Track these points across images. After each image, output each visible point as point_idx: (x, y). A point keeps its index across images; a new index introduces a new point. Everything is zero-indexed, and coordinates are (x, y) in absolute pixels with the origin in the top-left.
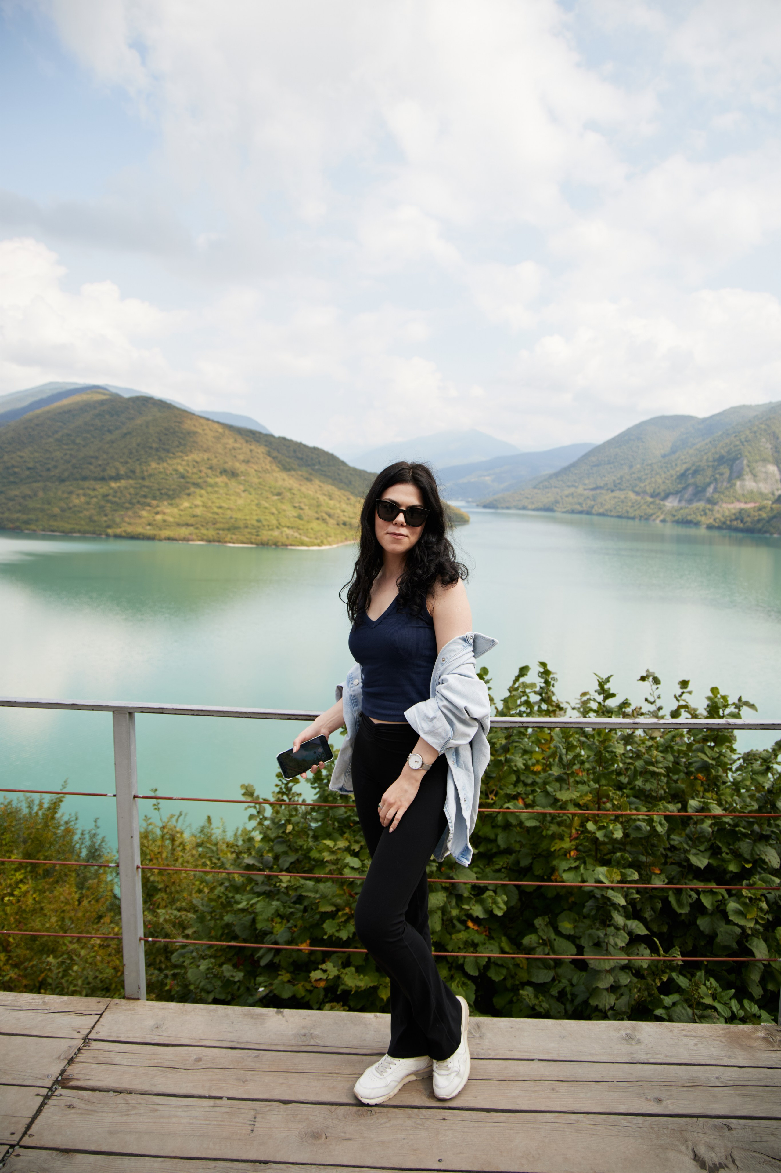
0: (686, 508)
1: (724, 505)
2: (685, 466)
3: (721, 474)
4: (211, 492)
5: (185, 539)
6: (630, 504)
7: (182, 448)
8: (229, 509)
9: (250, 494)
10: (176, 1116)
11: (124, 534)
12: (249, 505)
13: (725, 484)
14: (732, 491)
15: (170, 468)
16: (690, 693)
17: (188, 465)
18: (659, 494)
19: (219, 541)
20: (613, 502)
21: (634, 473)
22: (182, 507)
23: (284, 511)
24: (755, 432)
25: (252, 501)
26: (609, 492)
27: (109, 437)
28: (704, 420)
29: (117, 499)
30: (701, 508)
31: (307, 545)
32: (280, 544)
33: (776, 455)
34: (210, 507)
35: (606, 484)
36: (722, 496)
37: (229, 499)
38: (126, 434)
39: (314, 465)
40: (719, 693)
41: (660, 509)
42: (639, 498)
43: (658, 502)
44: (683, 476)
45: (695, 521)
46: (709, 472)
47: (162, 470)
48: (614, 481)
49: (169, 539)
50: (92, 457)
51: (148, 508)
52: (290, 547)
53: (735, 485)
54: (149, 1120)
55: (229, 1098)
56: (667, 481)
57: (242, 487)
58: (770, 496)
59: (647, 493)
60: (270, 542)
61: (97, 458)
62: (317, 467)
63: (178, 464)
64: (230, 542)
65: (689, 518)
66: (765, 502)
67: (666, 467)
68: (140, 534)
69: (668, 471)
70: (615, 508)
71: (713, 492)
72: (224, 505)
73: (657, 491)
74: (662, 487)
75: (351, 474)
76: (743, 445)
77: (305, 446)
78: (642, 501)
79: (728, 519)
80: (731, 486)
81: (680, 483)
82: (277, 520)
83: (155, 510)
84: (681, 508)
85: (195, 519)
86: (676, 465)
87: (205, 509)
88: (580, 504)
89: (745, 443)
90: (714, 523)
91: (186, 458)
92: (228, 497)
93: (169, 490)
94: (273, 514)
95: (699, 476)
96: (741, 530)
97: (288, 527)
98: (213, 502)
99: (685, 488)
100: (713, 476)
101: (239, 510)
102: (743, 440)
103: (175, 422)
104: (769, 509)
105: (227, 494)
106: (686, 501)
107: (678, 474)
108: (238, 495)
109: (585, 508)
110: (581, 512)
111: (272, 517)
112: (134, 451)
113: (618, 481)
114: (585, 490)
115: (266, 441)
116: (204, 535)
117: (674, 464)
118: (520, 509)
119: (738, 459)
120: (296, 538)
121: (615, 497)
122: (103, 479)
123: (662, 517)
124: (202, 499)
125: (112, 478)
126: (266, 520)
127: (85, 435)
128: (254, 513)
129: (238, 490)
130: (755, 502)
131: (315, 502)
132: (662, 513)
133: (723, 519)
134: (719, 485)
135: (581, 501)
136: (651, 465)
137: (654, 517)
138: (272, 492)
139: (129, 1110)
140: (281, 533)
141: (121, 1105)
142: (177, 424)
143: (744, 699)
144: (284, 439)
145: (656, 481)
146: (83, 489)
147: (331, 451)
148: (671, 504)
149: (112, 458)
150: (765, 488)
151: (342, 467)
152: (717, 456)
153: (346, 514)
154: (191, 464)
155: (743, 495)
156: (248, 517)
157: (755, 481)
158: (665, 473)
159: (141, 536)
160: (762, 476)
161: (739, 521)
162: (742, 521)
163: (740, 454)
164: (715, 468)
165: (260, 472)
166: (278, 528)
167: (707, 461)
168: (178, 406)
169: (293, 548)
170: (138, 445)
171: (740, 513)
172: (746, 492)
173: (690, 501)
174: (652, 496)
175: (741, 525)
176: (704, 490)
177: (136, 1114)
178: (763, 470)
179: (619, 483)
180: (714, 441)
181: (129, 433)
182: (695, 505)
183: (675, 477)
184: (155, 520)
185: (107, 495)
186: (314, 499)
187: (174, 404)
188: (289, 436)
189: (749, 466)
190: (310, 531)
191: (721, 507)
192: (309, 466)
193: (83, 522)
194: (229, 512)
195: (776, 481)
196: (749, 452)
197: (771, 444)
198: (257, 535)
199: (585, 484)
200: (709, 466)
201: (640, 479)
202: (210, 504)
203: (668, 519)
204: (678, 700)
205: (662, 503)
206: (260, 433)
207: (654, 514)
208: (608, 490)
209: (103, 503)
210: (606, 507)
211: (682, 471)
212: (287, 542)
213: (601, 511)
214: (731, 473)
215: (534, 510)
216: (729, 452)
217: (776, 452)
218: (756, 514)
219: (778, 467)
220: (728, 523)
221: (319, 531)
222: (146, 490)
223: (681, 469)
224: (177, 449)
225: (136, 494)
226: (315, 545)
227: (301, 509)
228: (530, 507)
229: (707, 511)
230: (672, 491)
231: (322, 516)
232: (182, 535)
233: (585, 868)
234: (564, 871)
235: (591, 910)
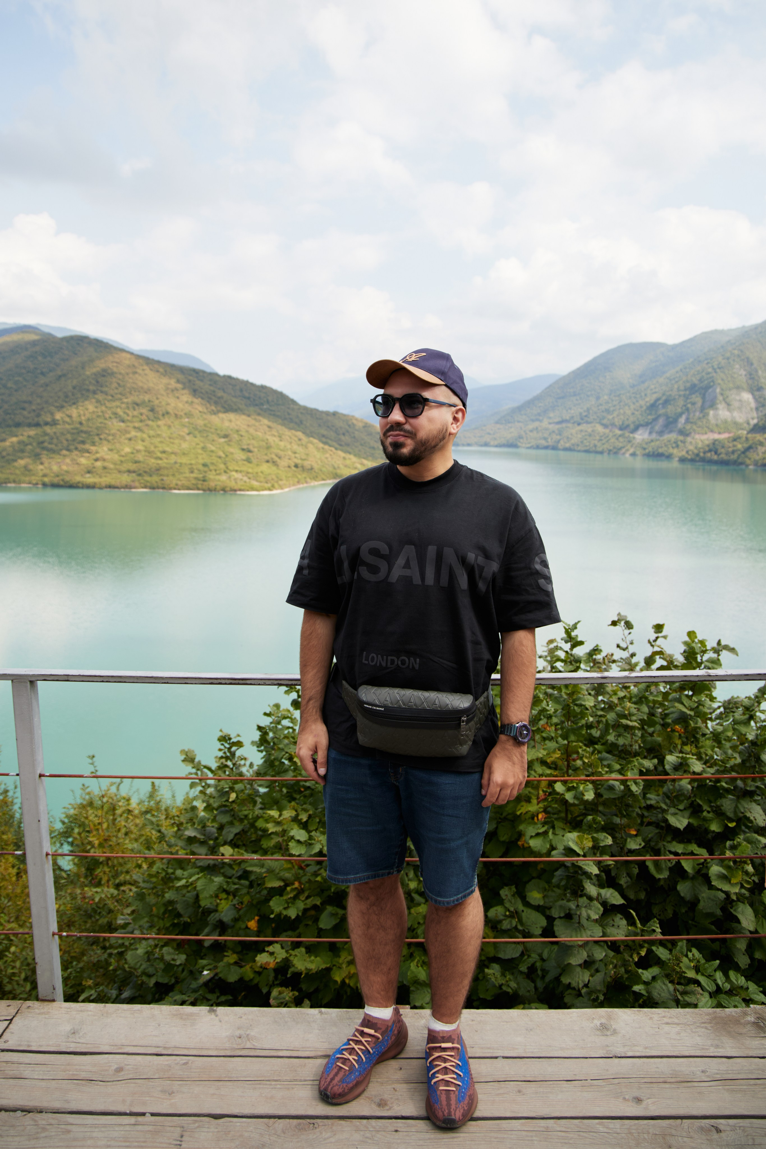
0: (657, 440)
1: (697, 436)
2: (655, 396)
3: (693, 404)
4: (153, 436)
5: (127, 487)
6: (598, 438)
7: (121, 389)
8: (173, 453)
9: (195, 437)
10: (91, 1138)
11: (62, 483)
12: (194, 449)
13: (697, 414)
14: (704, 421)
15: (109, 412)
16: (665, 637)
17: (128, 408)
18: (628, 426)
19: (164, 488)
20: (579, 436)
21: (601, 405)
22: (123, 453)
23: (232, 454)
24: (728, 359)
25: (198, 444)
26: (576, 425)
27: (42, 380)
28: (674, 347)
29: (53, 446)
30: (673, 440)
31: (257, 490)
32: (228, 489)
33: (750, 382)
34: (153, 452)
35: (573, 417)
36: (694, 427)
37: (173, 443)
38: (60, 377)
39: (262, 404)
40: (696, 637)
41: (629, 442)
42: (607, 431)
43: (627, 434)
44: (653, 406)
45: (666, 454)
46: (681, 402)
47: (100, 414)
48: (581, 414)
49: (110, 487)
50: (25, 402)
51: (87, 455)
52: (238, 492)
53: (708, 414)
54: (61, 1144)
55: (153, 1114)
56: (636, 413)
57: (186, 430)
58: (745, 425)
59: (616, 426)
60: (218, 488)
61: (30, 402)
62: (265, 407)
63: (117, 407)
64: (175, 489)
65: (660, 451)
66: (740, 432)
67: (635, 397)
68: (79, 483)
69: (637, 401)
70: (582, 442)
71: (685, 423)
72: (167, 449)
73: (626, 423)
74: (632, 419)
75: (302, 413)
76: (716, 372)
77: (252, 384)
78: (611, 434)
79: (702, 450)
80: (704, 416)
81: (650, 414)
82: (225, 464)
83: (94, 457)
84: (652, 441)
85: (137, 464)
86: (646, 395)
87: (147, 454)
88: (545, 439)
89: (718, 370)
90: (686, 456)
91: (125, 400)
92: (172, 440)
93: (109, 435)
94: (220, 457)
95: (669, 407)
96: (716, 462)
97: (237, 471)
98: (156, 447)
99: (655, 420)
100: (685, 406)
101: (184, 454)
102: (716, 367)
103: (113, 362)
104: (744, 439)
105: (170, 438)
106: (657, 432)
107: (648, 404)
108: (182, 438)
109: (550, 442)
110: (546, 448)
111: (220, 460)
112: (70, 394)
113: (584, 414)
114: (550, 423)
115: (210, 380)
116: (147, 482)
117: (643, 394)
118: (481, 446)
119: (710, 387)
120: (245, 482)
121: (581, 431)
122: (37, 425)
123: (632, 451)
124: (144, 444)
125: (47, 424)
126: (212, 464)
127: (17, 379)
128: (200, 457)
129: (182, 433)
130: (729, 433)
131: (264, 444)
132: (632, 446)
133: (696, 451)
134: (691, 415)
135: (546, 435)
136: (619, 396)
137: (623, 450)
138: (218, 434)
139: (38, 1133)
140: (230, 477)
141: (29, 1127)
142: (115, 364)
143: (723, 643)
144: (230, 377)
145: (625, 413)
146: (16, 436)
147: (280, 389)
148: (641, 436)
149: (47, 402)
150: (739, 417)
151: (292, 406)
152: (688, 385)
153: (297, 455)
154: (130, 406)
155: (717, 425)
156: (193, 462)
157: (729, 410)
158: (634, 403)
159: (80, 485)
160: (736, 404)
161: (713, 453)
162: (716, 453)
163: (713, 381)
164: (686, 397)
165: (205, 413)
166: (225, 472)
167: (678, 390)
168: (115, 345)
169: (242, 493)
170: (74, 388)
171: (714, 444)
172: (719, 422)
173: (661, 433)
174: (621, 429)
175: (715, 457)
176: (675, 421)
177: (46, 1137)
178: (738, 398)
179: (586, 416)
180: (685, 368)
181: (64, 375)
182: (666, 437)
183: (645, 408)
184: (94, 468)
185: (43, 442)
186: (263, 441)
187: (111, 343)
188: (234, 375)
189: (722, 394)
190: (260, 474)
191: (693, 438)
192: (256, 405)
193: (18, 472)
194: (173, 456)
195: (751, 409)
196: (722, 380)
197: (745, 370)
198: (204, 481)
199: (550, 418)
200: (680, 396)
201: (607, 411)
202: (152, 449)
203: (638, 452)
204: (652, 646)
205: (631, 435)
206: (204, 372)
207: (624, 447)
208: (574, 423)
209: (38, 450)
210: (573, 441)
211: (652, 402)
212: (236, 488)
213: (567, 445)
214: (703, 402)
215: (496, 446)
216: (701, 380)
217: (751, 379)
218: (731, 445)
219: (753, 394)
220: (702, 455)
221: (270, 474)
222: (84, 435)
223: (650, 399)
224: (116, 391)
225: (74, 440)
226: (265, 489)
227: (250, 451)
228: (492, 443)
229: (679, 443)
230: (642, 422)
231: (272, 459)
232: (124, 483)
233: (554, 834)
234: (531, 837)
235: (561, 880)
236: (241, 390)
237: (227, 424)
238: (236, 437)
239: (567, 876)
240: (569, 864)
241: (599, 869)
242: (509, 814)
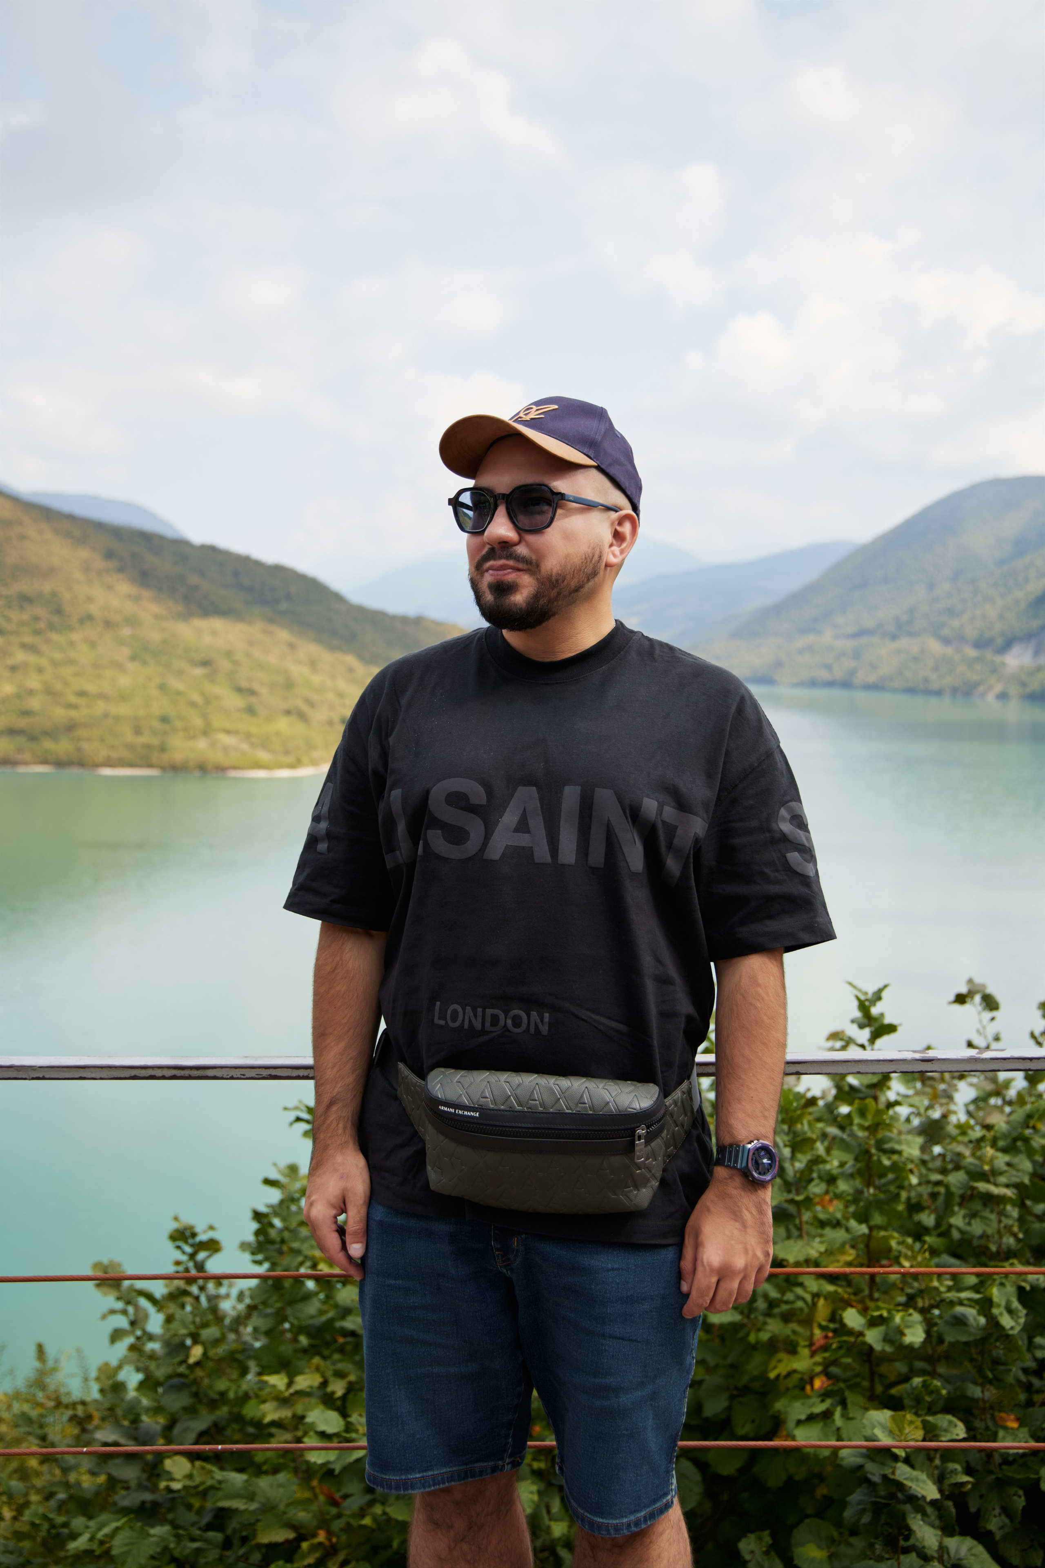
4: (60, 663)
5: (10, 762)
6: (932, 664)
8: (98, 696)
9: (145, 665)
12: (143, 687)
18: (991, 640)
19: (81, 765)
20: (896, 661)
21: (937, 600)
23: (217, 697)
25: (150, 679)
26: (888, 639)
31: (266, 768)
32: (210, 766)
34: (59, 693)
35: (882, 624)
37: (101, 677)
39: (276, 601)
41: (994, 671)
42: (950, 650)
43: (989, 657)
44: (1040, 602)
48: (900, 616)
52: (232, 773)
56: (1009, 614)
57: (127, 651)
59: (968, 640)
60: (191, 764)
62: (282, 606)
64: (104, 766)
67: (1007, 585)
69: (1011, 592)
70: (901, 673)
72: (88, 688)
73: (989, 635)
74: (999, 627)
75: (351, 618)
77: (256, 563)
78: (958, 657)
81: (1037, 618)
82: (204, 717)
84: (1040, 668)
85: (28, 718)
86: (1026, 580)
87: (48, 697)
88: (828, 667)
92: (97, 671)
94: (194, 705)
97: (227, 732)
98: (65, 684)
101: (122, 698)
105: (94, 666)
107: (1031, 598)
108: (120, 667)
109: (838, 674)
110: (832, 684)
111: (194, 711)
113: (906, 617)
114: (837, 637)
115: (175, 554)
117: (1022, 578)
120: (244, 752)
121: (899, 651)
123: (1000, 688)
126: (180, 717)
128: (155, 703)
129: (119, 658)
131: (281, 678)
132: (999, 680)
135: (830, 660)
136: (974, 581)
137: (983, 688)
138: (191, 660)
140: (213, 744)
144: (213, 549)
145: (986, 614)
148: (1017, 660)
151: (334, 604)
156: (141, 713)
158: (1003, 596)
165: (162, 618)
166: (205, 733)
169: (239, 774)
174: (978, 646)
179: (907, 622)
183: (1025, 605)
186: (278, 672)
190: (273, 738)
192: (266, 603)
194: (101, 702)
198: (162, 750)
199: (836, 626)
201: (950, 611)
202: (59, 687)
203: (1012, 692)
204: (1039, 1044)
205: (998, 659)
208: (885, 635)
210: (883, 671)
211: (1038, 593)
212: (225, 764)
213: (873, 679)
221: (292, 738)
223: (1036, 587)
226: (283, 766)
227: (252, 693)
230: (1019, 633)
231: (297, 708)
233: (846, 1416)
234: (799, 1423)
235: (863, 1512)
236: (236, 574)
237: (207, 640)
238: (225, 665)
239: (874, 1503)
240: (876, 1479)
241: (941, 1491)
242: (754, 1379)
